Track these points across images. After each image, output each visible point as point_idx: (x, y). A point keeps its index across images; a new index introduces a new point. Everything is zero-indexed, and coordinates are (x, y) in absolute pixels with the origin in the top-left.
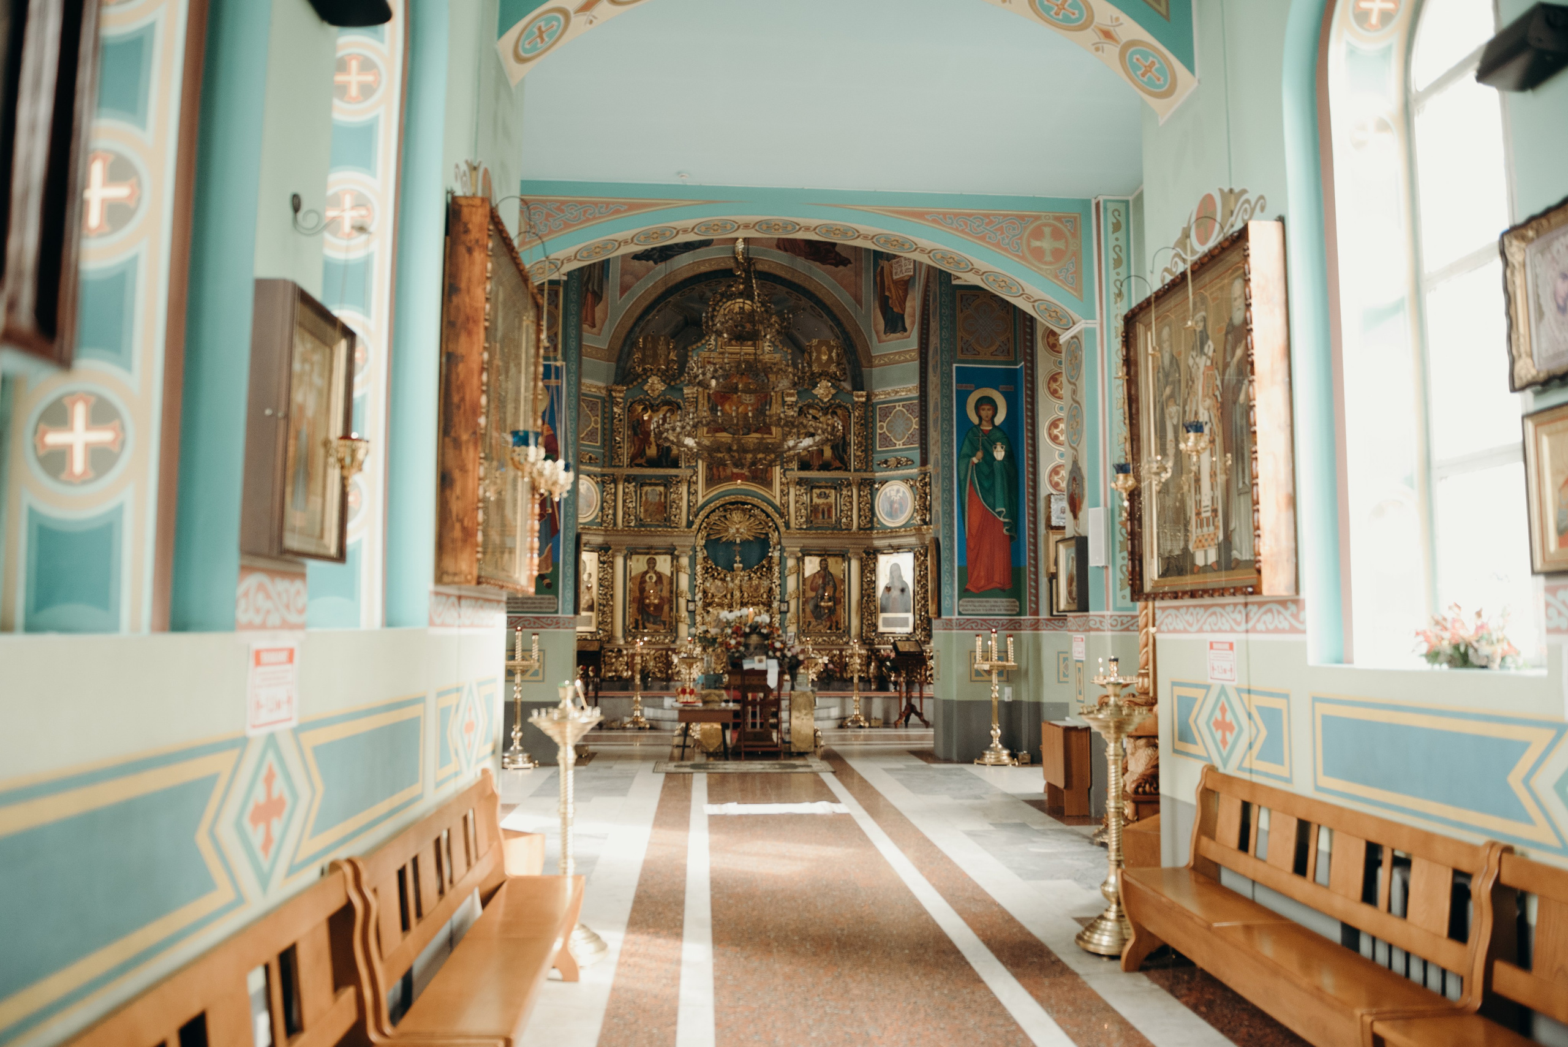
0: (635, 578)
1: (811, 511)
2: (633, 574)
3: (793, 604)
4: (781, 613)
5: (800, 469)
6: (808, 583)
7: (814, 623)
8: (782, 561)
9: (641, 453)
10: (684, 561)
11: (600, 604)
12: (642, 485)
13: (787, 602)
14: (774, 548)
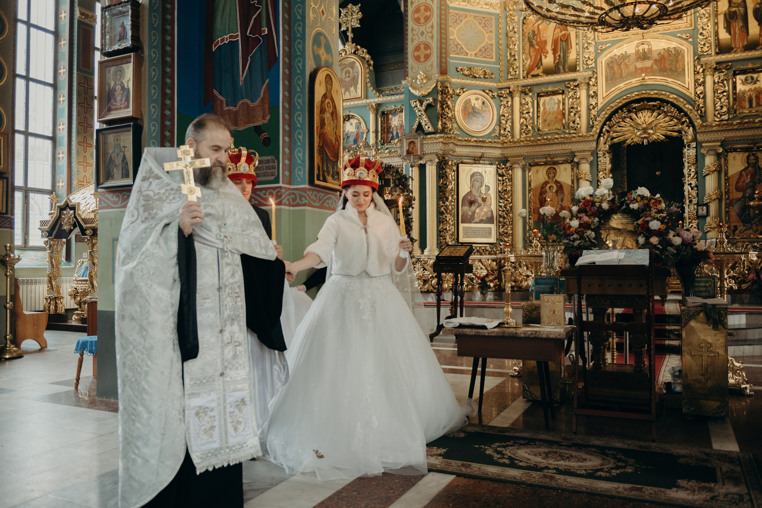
0: (536, 189)
1: (735, 99)
2: (532, 186)
3: (713, 207)
4: (698, 217)
5: (717, 54)
6: (733, 182)
7: (741, 228)
8: (698, 160)
9: (538, 63)
10: (585, 167)
11: (500, 216)
12: (539, 96)
13: (707, 205)
14: (689, 146)
